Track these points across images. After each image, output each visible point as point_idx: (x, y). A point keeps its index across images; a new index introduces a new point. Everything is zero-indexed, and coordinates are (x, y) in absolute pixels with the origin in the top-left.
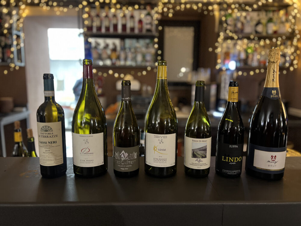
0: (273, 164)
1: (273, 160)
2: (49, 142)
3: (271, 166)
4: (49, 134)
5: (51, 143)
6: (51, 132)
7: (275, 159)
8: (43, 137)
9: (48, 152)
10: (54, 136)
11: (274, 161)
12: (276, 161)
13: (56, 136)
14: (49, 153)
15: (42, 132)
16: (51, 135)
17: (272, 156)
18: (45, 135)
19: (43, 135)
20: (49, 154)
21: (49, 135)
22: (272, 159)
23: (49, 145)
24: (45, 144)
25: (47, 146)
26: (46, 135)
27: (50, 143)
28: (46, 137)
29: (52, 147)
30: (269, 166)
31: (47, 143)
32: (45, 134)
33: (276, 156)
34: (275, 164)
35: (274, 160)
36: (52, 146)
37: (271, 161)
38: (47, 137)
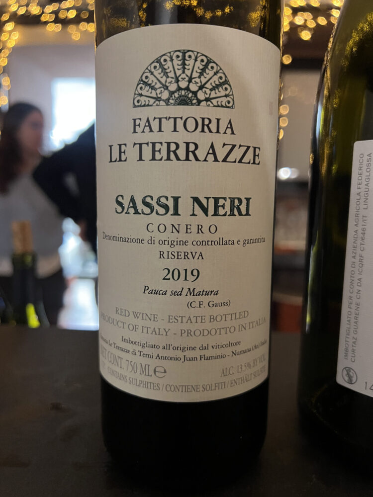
2: (196, 200)
4: (204, 125)
5: (216, 214)
6: (225, 115)
8: (147, 151)
9: (189, 285)
10: (237, 154)
13: (249, 156)
14: (191, 292)
15: (144, 114)
16: (218, 140)
18: (167, 135)
19: (155, 137)
20: (190, 304)
21: (204, 140)
23: (200, 229)
24: (169, 219)
25: (182, 236)
26: (181, 137)
27: (205, 210)
28: (182, 153)
29: (221, 242)
31: (185, 205)
32: (168, 125)
36: (215, 237)
38: (191, 152)
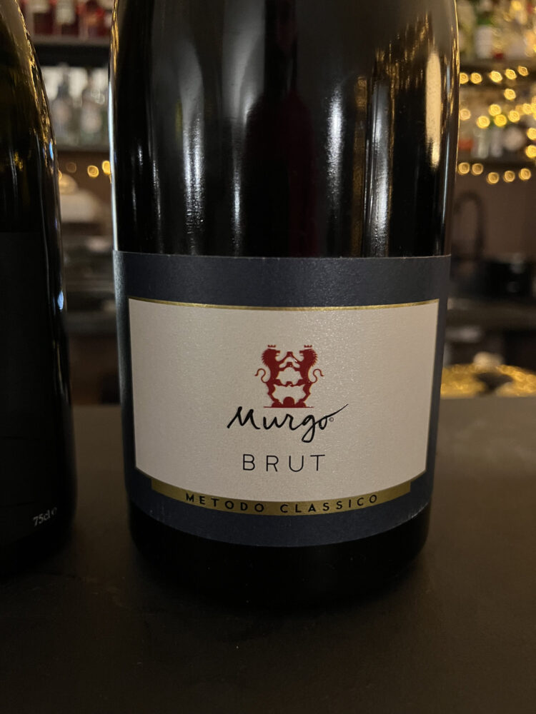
0: (287, 441)
1: (289, 402)
3: (272, 463)
7: (306, 383)
11: (299, 414)
12: (317, 405)
17: (269, 357)
22: (272, 383)
30: (248, 462)
33: (309, 357)
34: (314, 448)
35: (297, 394)
37: (264, 411)
